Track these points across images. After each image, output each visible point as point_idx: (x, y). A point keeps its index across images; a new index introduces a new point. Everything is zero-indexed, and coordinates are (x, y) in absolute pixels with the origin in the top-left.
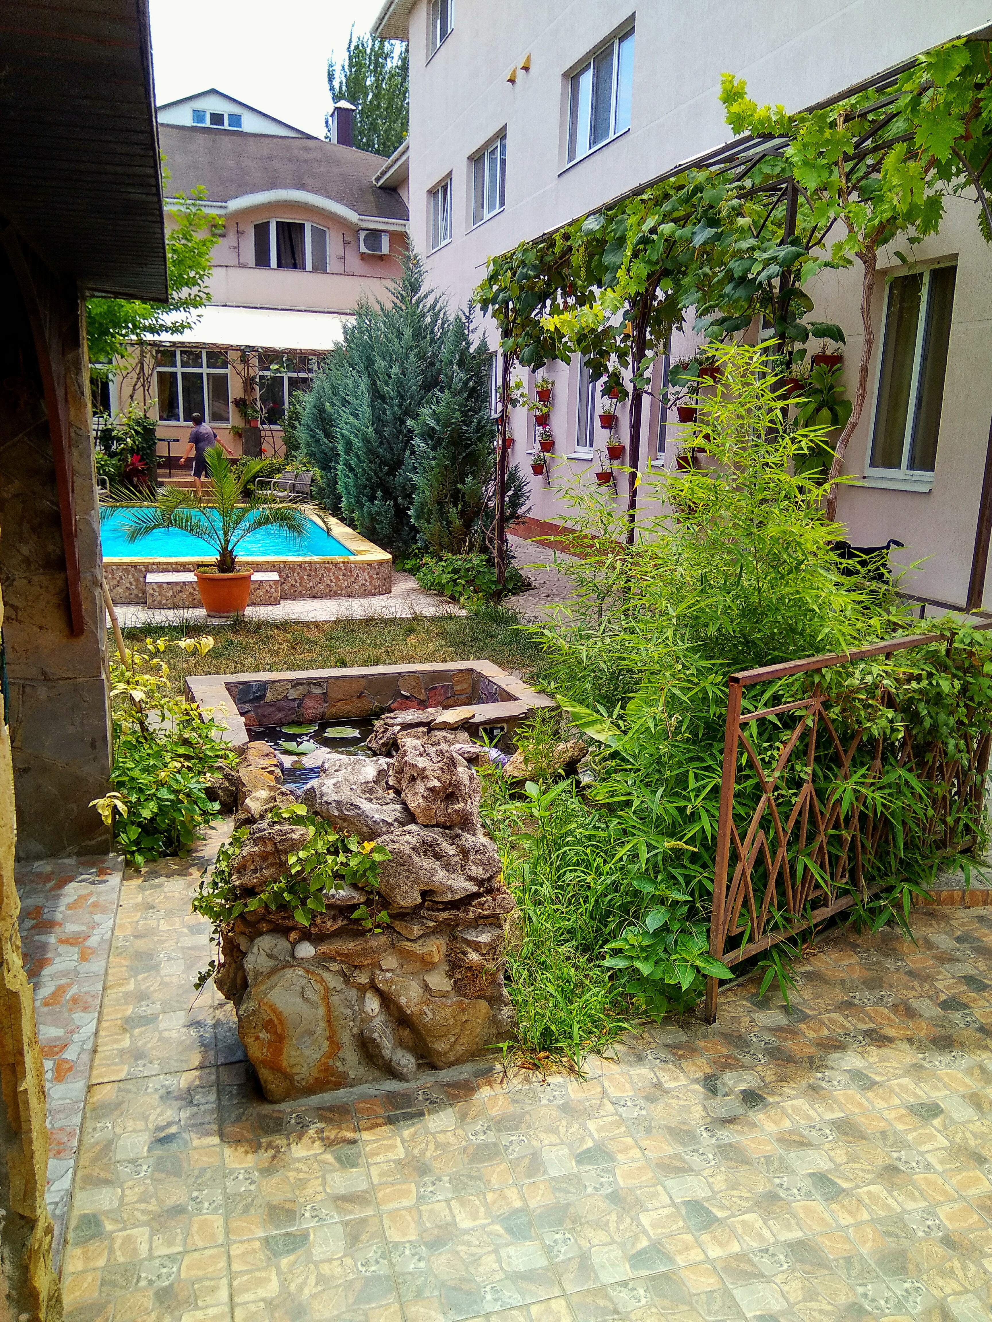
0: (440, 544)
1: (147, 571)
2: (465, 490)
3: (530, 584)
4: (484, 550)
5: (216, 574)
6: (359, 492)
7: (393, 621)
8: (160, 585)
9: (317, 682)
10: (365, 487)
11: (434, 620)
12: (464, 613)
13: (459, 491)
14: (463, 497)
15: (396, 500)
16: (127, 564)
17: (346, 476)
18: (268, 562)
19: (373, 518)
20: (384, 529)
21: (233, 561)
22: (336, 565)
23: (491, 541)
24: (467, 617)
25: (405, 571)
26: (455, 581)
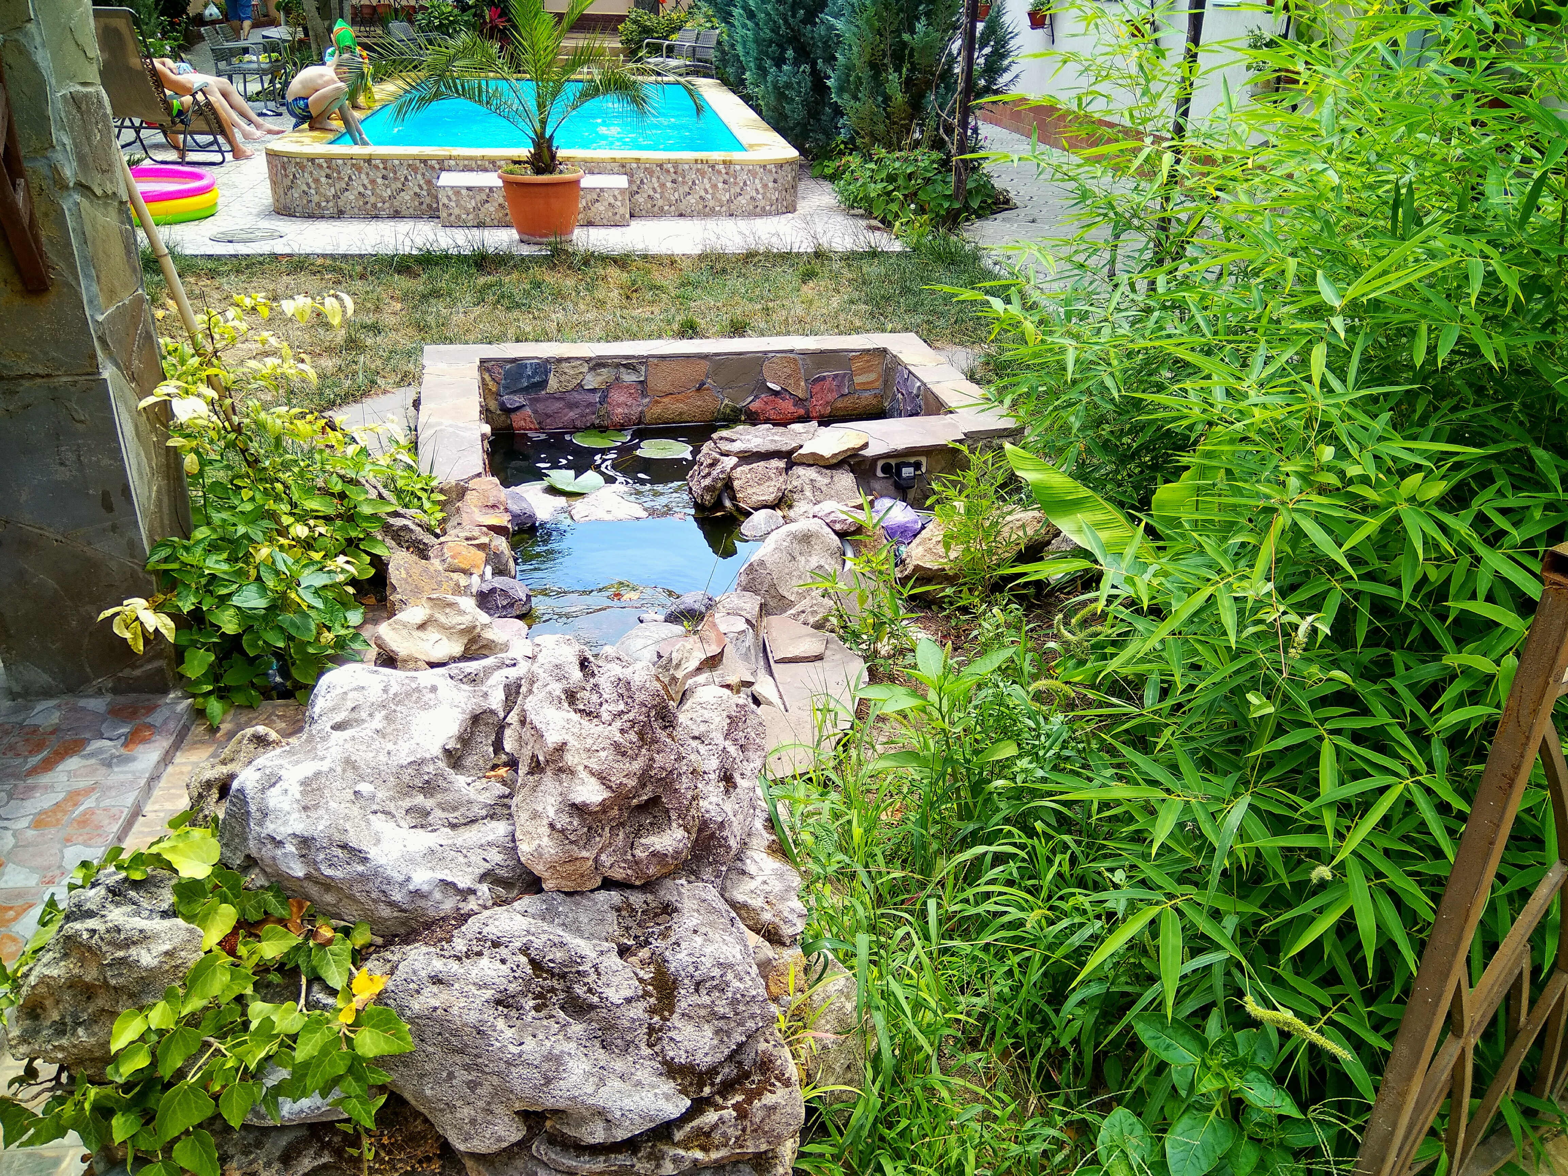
0: (872, 134)
1: (442, 169)
2: (913, 43)
3: (1007, 201)
4: (938, 144)
5: (530, 177)
6: (761, 52)
7: (785, 257)
8: (457, 190)
9: (630, 364)
10: (771, 42)
11: (850, 258)
12: (897, 246)
13: (904, 44)
14: (911, 55)
15: (814, 64)
16: (414, 158)
17: (744, 26)
18: (614, 160)
19: (780, 94)
20: (796, 112)
21: (553, 157)
22: (713, 167)
23: (949, 130)
24: (899, 255)
25: (825, 178)
26: (889, 194)
